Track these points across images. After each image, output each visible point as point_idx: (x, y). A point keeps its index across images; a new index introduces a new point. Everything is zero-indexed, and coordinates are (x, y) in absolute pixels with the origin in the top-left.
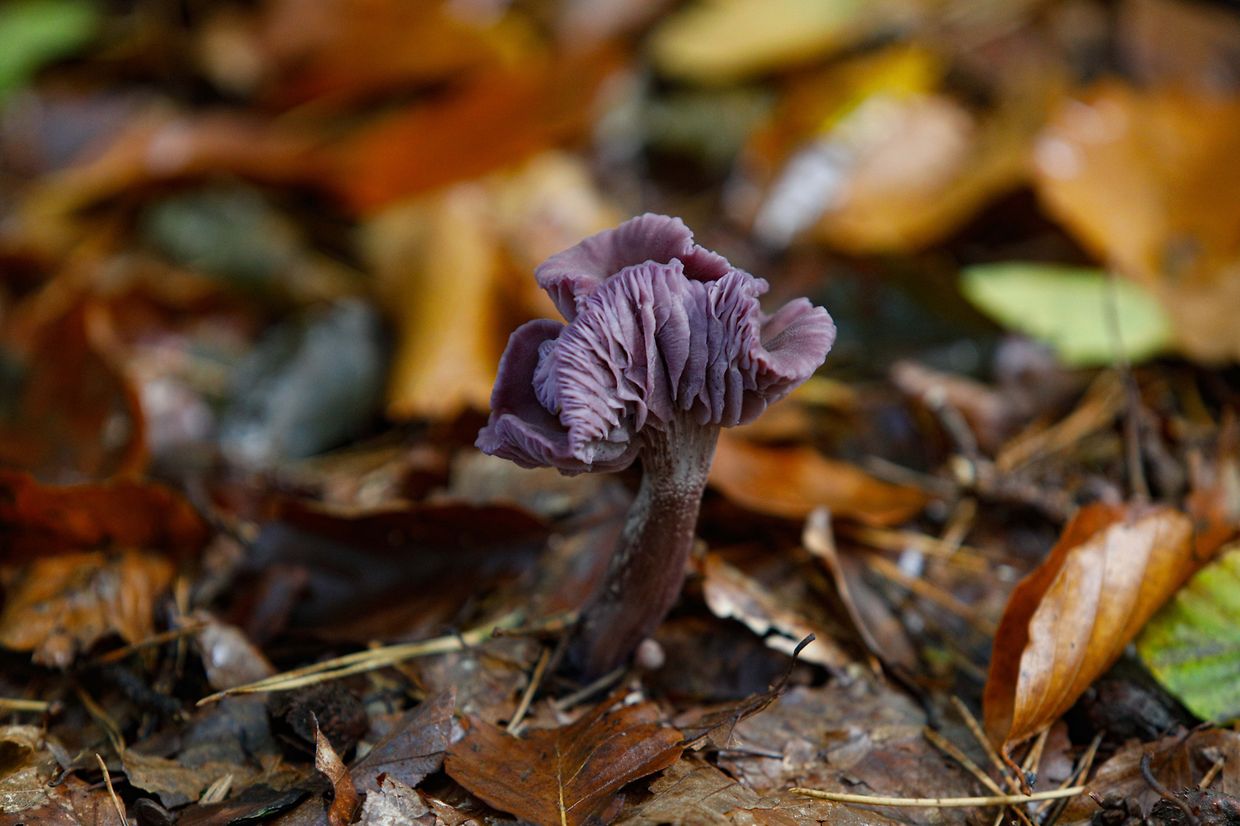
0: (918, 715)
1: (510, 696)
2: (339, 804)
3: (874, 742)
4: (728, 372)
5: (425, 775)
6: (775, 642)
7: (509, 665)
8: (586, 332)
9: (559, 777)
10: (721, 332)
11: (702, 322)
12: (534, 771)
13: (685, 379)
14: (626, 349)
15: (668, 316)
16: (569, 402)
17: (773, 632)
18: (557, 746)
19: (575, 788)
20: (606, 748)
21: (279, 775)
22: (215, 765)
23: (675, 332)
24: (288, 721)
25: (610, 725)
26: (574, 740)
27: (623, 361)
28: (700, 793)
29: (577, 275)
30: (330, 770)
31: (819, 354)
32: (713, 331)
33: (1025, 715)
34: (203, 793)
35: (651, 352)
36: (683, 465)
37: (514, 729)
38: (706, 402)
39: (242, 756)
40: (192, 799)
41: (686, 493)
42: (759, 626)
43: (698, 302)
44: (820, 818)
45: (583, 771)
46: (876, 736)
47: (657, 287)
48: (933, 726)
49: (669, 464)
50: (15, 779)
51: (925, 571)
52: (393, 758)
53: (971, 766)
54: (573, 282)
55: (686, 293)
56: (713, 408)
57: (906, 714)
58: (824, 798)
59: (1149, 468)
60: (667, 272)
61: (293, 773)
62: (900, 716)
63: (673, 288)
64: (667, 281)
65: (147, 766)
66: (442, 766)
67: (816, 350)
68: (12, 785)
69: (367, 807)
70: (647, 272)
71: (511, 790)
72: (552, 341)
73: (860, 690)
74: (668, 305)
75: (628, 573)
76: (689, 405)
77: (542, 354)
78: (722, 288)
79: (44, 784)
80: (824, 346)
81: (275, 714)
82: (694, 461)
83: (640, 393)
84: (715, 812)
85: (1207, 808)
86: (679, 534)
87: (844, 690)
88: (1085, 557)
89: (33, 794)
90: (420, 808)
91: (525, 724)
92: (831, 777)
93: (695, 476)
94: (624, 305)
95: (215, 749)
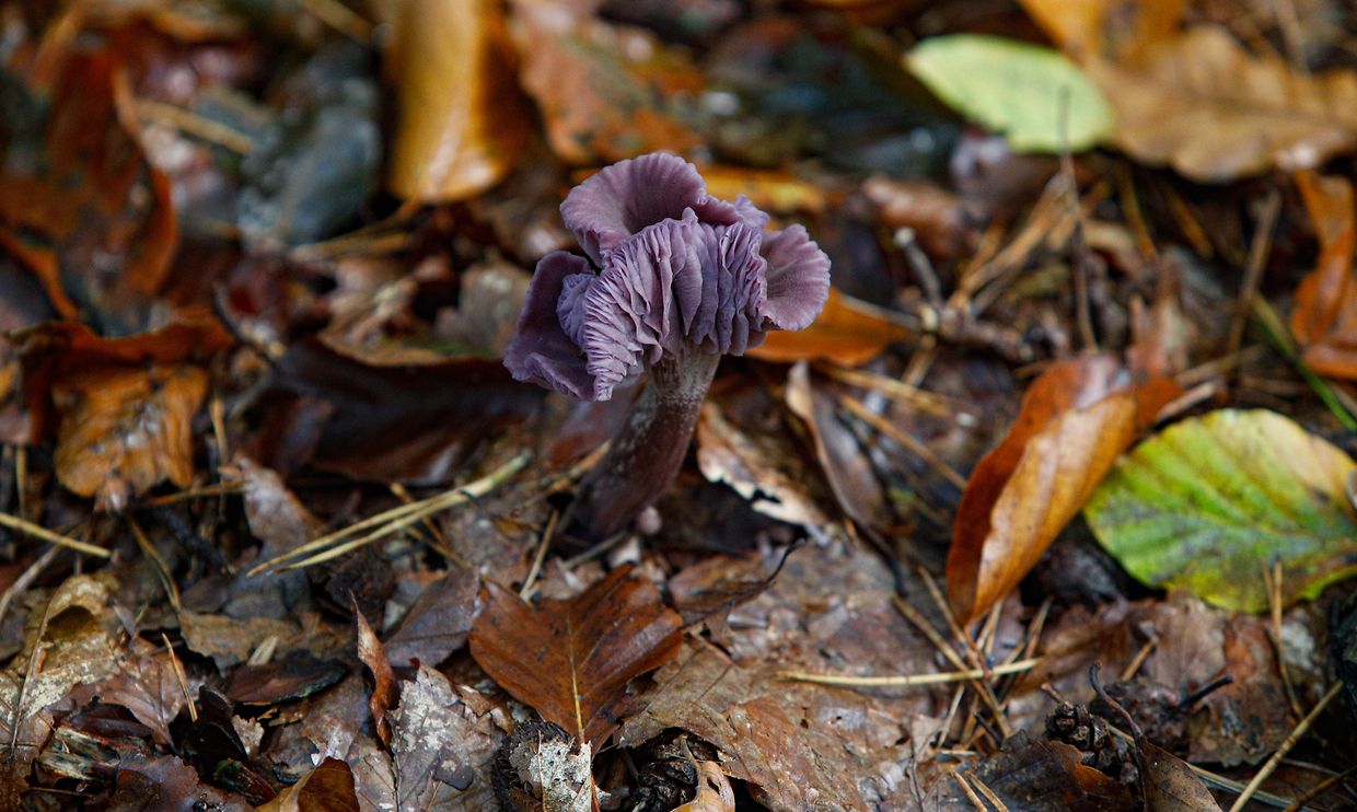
0: (888, 577)
1: (523, 558)
2: (379, 690)
3: (849, 611)
4: (735, 316)
5: (451, 651)
6: (762, 506)
7: (521, 527)
8: (610, 287)
9: (572, 660)
10: (730, 283)
11: (713, 271)
12: (548, 650)
13: (697, 319)
14: (645, 299)
15: (683, 265)
16: (594, 353)
17: (759, 495)
18: (568, 621)
19: (587, 674)
20: (614, 634)
21: (318, 637)
22: (259, 621)
23: (689, 279)
24: (327, 588)
25: (616, 608)
26: (584, 617)
27: (642, 308)
28: (700, 687)
29: (602, 229)
30: (370, 656)
31: (817, 303)
32: (722, 282)
33: (985, 597)
34: (251, 651)
35: (667, 300)
36: (689, 379)
37: (526, 595)
38: (714, 339)
39: (282, 609)
40: (242, 658)
41: (690, 401)
42: (745, 489)
43: (710, 250)
44: (805, 705)
45: (594, 656)
46: (851, 604)
47: (674, 241)
48: (902, 594)
49: (676, 380)
50: (89, 643)
51: (889, 408)
52: (423, 634)
53: (935, 637)
54: (599, 235)
55: (699, 241)
56: (720, 343)
57: (879, 579)
58: (807, 682)
59: (1095, 312)
60: (684, 228)
61: (331, 635)
62: (871, 580)
63: (687, 239)
64: (683, 236)
65: (201, 626)
66: (466, 645)
67: (816, 300)
68: (86, 651)
69: (404, 697)
70: (666, 229)
71: (529, 674)
72: (576, 276)
73: (837, 550)
74: (683, 256)
75: (633, 460)
76: (699, 341)
77: (566, 285)
78: (732, 238)
79: (114, 648)
80: (822, 295)
81: (314, 581)
82: (698, 375)
83: (657, 336)
84: (714, 711)
85: (1144, 699)
86: (682, 432)
87: (822, 550)
88: (1041, 444)
89: (105, 661)
90: (450, 696)
91: (537, 587)
92: (811, 648)
93: (699, 387)
94: (644, 259)
95: (258, 600)
